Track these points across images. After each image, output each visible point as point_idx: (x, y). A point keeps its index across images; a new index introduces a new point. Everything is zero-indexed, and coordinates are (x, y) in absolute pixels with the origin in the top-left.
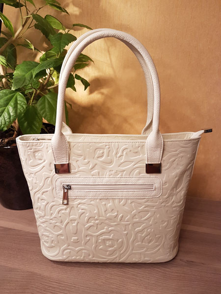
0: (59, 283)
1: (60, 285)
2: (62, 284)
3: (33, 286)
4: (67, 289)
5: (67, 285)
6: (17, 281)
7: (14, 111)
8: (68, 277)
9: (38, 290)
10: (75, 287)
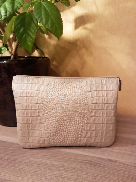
7: (10, 7)
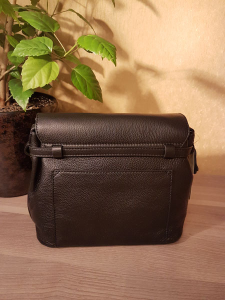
0: (95, 273)
1: (96, 274)
2: (99, 273)
3: (64, 278)
4: (107, 279)
5: (106, 274)
6: (42, 274)
8: (103, 265)
9: (72, 283)
10: (116, 276)
